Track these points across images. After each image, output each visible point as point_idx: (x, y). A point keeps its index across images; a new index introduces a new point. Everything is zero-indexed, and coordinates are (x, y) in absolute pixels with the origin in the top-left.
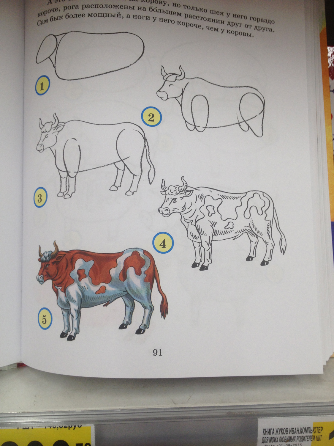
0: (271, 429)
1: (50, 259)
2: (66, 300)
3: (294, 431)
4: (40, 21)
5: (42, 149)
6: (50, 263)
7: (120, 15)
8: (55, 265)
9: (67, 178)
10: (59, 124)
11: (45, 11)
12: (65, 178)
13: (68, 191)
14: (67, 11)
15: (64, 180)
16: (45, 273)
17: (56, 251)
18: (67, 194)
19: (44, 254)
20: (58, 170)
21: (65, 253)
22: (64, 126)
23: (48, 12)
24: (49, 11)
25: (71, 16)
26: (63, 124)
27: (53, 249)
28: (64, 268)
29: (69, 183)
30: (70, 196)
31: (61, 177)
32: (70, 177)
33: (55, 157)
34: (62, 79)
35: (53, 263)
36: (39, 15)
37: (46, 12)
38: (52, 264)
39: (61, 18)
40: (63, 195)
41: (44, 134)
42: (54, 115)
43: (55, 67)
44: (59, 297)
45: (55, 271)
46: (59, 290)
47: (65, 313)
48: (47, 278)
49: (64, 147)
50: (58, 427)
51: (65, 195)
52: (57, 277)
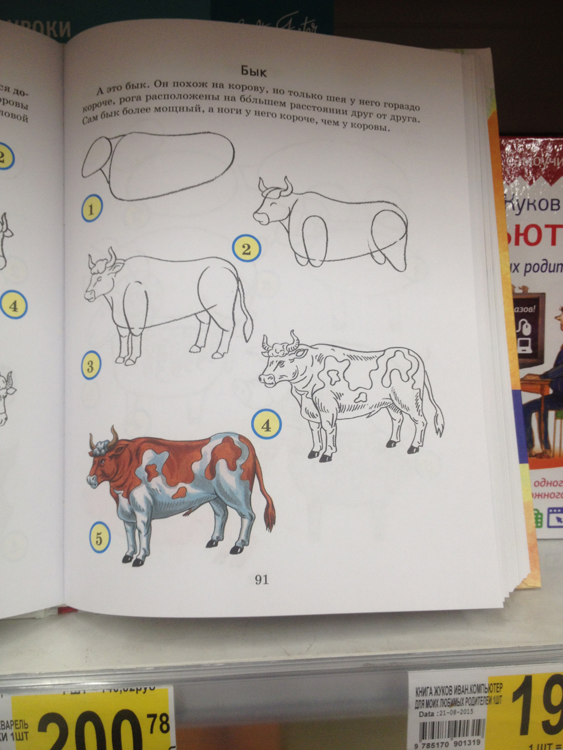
0: (428, 688)
1: (106, 452)
2: (130, 509)
3: (461, 690)
4: (87, 118)
5: (92, 298)
6: (107, 458)
7: (199, 108)
8: (113, 459)
9: (128, 337)
10: (117, 261)
11: (93, 105)
12: (127, 338)
13: (131, 355)
14: (125, 104)
15: (124, 340)
16: (99, 473)
17: (115, 440)
18: (129, 359)
19: (97, 445)
20: (116, 326)
21: (127, 443)
22: (124, 264)
23: (97, 105)
24: (99, 105)
25: (131, 112)
26: (122, 262)
27: (110, 438)
28: (127, 463)
29: (132, 344)
30: (133, 361)
31: (120, 336)
32: (133, 336)
33: (112, 309)
34: (120, 199)
35: (111, 457)
36: (84, 110)
37: (95, 106)
38: (109, 459)
39: (116, 113)
40: (124, 361)
41: (95, 277)
42: (109, 249)
43: (109, 183)
44: (121, 506)
45: (114, 469)
46: (120, 496)
47: (129, 527)
48: (102, 480)
49: (125, 294)
50: (121, 691)
51: (127, 360)
52: (117, 477)
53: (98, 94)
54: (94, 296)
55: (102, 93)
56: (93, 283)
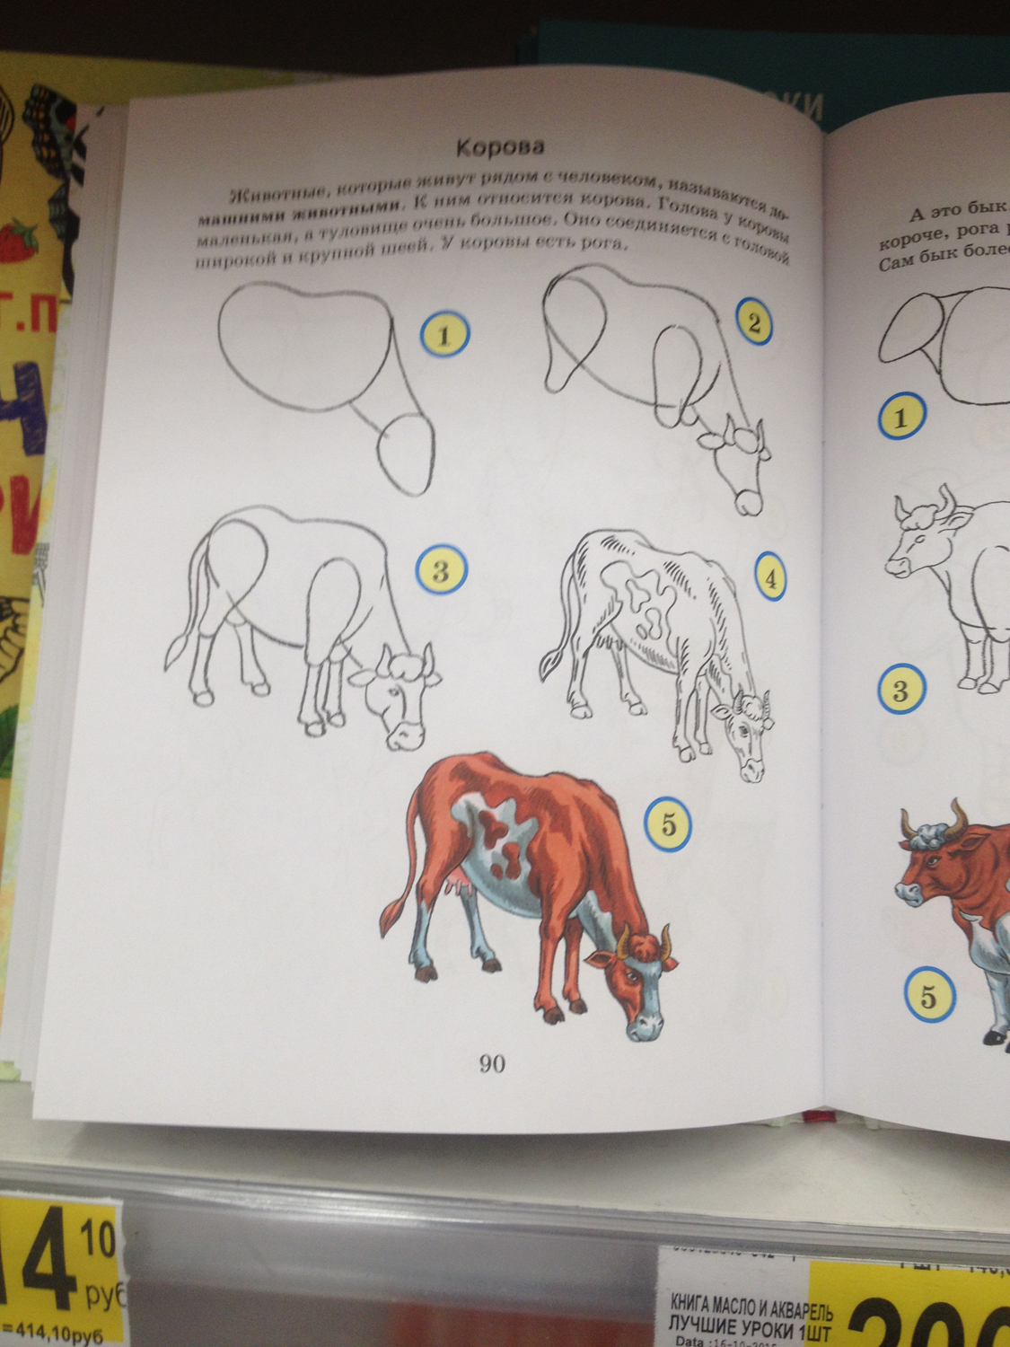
1: (942, 845)
2: (997, 949)
4: (889, 260)
5: (905, 571)
6: (944, 853)
8: (958, 859)
9: (984, 644)
10: (958, 510)
11: (903, 238)
12: (981, 644)
13: (991, 676)
14: (968, 239)
15: (976, 650)
16: (926, 879)
17: (960, 825)
18: (986, 682)
19: (920, 830)
20: (957, 622)
21: (987, 831)
22: (972, 514)
23: (911, 239)
24: (917, 238)
25: (980, 251)
26: (969, 510)
28: (989, 867)
29: (992, 656)
30: (995, 687)
31: (968, 641)
32: (994, 642)
33: (949, 592)
34: (962, 402)
35: (953, 855)
36: (883, 246)
37: (906, 240)
38: (950, 857)
39: (952, 254)
40: (976, 685)
41: (910, 537)
42: (941, 488)
43: (939, 372)
44: (977, 943)
45: (961, 876)
46: (976, 925)
47: (995, 982)
48: (933, 893)
49: (975, 566)
50: (1002, 1273)
51: (982, 684)
52: (967, 890)
53: (912, 221)
54: (909, 568)
55: (922, 218)
56: (906, 545)
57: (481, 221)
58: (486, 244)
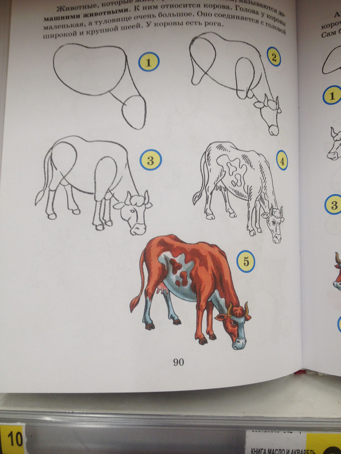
4: (326, 33)
5: (335, 157)
23: (335, 24)
36: (323, 27)
41: (337, 143)
53: (335, 17)
54: (337, 156)
55: (339, 16)
56: (336, 146)
57: (162, 15)
58: (165, 25)
